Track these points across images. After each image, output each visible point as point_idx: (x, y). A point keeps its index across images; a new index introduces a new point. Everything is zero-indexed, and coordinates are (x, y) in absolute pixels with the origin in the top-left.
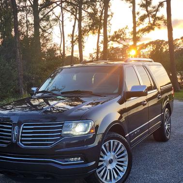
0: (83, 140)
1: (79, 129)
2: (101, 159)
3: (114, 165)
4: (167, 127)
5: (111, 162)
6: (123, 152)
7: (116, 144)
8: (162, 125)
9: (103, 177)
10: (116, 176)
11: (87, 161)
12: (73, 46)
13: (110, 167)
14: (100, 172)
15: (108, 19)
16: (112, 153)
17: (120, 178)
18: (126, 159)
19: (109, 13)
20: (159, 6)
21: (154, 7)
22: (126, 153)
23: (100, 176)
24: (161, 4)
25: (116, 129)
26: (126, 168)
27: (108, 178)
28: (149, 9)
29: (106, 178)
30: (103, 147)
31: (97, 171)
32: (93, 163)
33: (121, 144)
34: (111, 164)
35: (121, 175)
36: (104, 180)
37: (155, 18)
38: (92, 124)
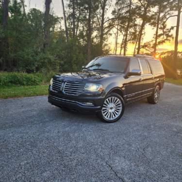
0: (95, 94)
1: (93, 88)
2: (104, 105)
3: (113, 110)
4: (156, 96)
5: (111, 108)
6: (119, 104)
7: (115, 99)
8: (153, 95)
9: (105, 115)
10: (113, 116)
11: (96, 105)
12: (121, 50)
13: (110, 111)
14: (104, 113)
15: (142, 36)
16: (113, 104)
18: (121, 108)
19: (143, 33)
20: (170, 29)
21: (168, 29)
22: (121, 105)
23: (104, 115)
24: (172, 28)
25: (116, 92)
26: (120, 113)
27: (109, 116)
28: (165, 30)
29: (108, 116)
30: (107, 100)
31: (103, 112)
32: (99, 107)
33: (118, 100)
34: (111, 109)
35: (117, 116)
36: (106, 117)
37: (168, 36)
38: (101, 86)
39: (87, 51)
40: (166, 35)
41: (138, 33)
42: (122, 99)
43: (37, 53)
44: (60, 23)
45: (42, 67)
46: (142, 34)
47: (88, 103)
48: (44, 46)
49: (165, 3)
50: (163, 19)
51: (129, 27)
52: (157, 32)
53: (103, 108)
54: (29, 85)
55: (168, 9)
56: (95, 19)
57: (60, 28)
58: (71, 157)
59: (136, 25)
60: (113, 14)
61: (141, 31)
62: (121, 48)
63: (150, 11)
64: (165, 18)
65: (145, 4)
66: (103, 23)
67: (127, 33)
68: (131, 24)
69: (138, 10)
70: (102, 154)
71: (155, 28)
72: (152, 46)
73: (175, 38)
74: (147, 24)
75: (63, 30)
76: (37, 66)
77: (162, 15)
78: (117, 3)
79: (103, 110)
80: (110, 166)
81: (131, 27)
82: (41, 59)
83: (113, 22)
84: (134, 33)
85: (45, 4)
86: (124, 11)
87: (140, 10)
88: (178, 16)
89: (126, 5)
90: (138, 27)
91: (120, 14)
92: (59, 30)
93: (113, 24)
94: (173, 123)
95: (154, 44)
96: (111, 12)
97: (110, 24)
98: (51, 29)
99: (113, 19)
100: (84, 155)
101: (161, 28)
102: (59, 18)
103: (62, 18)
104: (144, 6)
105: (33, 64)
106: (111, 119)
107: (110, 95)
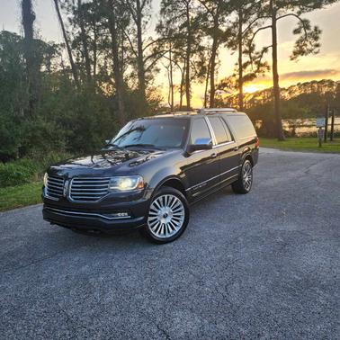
2: (151, 213)
3: (168, 220)
4: (247, 179)
5: (165, 216)
6: (179, 207)
7: (171, 198)
8: (240, 178)
9: (156, 231)
10: (171, 230)
11: (134, 216)
12: (181, 97)
13: (163, 221)
14: (152, 227)
16: (167, 208)
17: (175, 233)
18: (183, 213)
20: (262, 53)
21: (257, 53)
22: (182, 207)
23: (152, 230)
24: (265, 50)
25: (171, 184)
26: (182, 223)
27: (162, 232)
29: (160, 232)
30: (155, 202)
31: (150, 225)
32: (142, 218)
33: (176, 199)
34: (165, 218)
35: (177, 229)
36: (157, 234)
37: (259, 64)
38: (140, 179)
39: (117, 104)
40: (256, 63)
41: (207, 63)
42: (183, 196)
43: (17, 121)
44: (60, 54)
45: (31, 147)
46: (215, 64)
47: (119, 214)
48: (31, 106)
49: (249, 5)
50: (247, 34)
51: (190, 52)
52: (240, 60)
53: (150, 219)
54: (9, 185)
55: (255, 16)
56: (126, 43)
57: (62, 65)
58: (91, 328)
59: (202, 49)
60: (158, 32)
61: (212, 59)
62: (181, 92)
63: (223, 21)
64: (251, 32)
65: (213, 9)
66: (141, 51)
67: (188, 64)
68: (193, 47)
69: (202, 21)
70: (150, 310)
71: (237, 53)
72: (234, 84)
73: (271, 68)
74: (222, 45)
75: (68, 67)
76: (20, 145)
77: (245, 27)
78: (163, 11)
79: (151, 222)
80: (165, 333)
81: (194, 52)
82: (27, 131)
83: (161, 46)
84: (200, 64)
85: (23, 23)
86: (178, 24)
87: (207, 20)
88: (273, 27)
89: (180, 14)
90: (206, 52)
91: (172, 31)
92: (60, 68)
93: (161, 49)
94: (276, 228)
95: (237, 81)
96: (155, 28)
97: (154, 49)
98: (44, 68)
99: (159, 40)
100: (116, 319)
101: (246, 52)
102: (57, 46)
103: (62, 45)
104: (212, 12)
105: (13, 143)
106: (168, 236)
107: (159, 193)
